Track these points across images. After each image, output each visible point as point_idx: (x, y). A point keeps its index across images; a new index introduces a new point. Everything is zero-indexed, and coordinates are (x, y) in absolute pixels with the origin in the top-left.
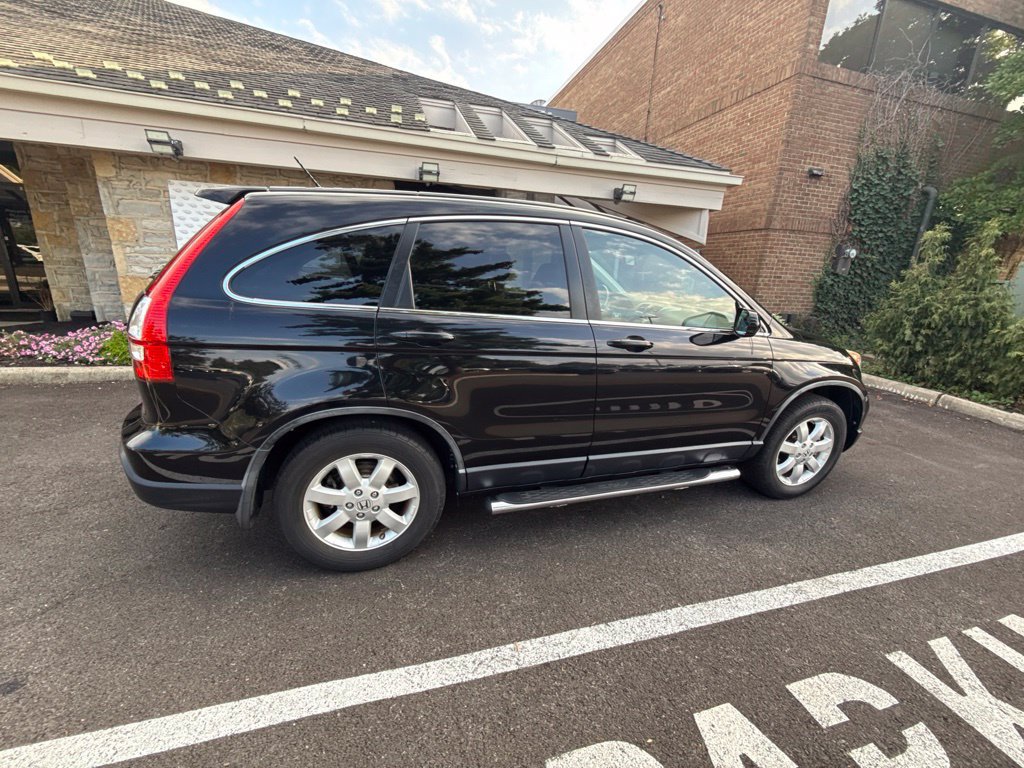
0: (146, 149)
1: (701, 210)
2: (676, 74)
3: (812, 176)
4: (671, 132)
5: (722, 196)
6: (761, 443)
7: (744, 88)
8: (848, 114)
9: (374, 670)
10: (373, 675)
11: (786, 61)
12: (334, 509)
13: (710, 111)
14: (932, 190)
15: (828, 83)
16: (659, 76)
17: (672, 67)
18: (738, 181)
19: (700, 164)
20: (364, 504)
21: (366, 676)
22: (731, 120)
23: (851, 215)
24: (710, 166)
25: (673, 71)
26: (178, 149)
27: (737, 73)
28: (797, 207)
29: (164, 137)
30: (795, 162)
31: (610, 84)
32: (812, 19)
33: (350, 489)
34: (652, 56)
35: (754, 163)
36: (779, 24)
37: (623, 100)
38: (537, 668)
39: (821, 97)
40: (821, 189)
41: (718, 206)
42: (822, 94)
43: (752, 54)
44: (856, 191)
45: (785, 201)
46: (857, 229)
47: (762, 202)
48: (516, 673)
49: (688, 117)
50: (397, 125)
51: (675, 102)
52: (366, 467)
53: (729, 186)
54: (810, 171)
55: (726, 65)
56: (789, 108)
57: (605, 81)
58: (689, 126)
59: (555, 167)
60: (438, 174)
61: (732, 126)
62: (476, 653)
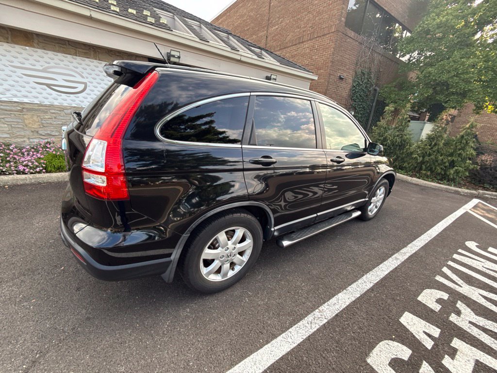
2: (280, 20)
3: (341, 78)
4: (279, 49)
5: (309, 84)
6: (368, 199)
7: (314, 32)
8: (353, 52)
9: (268, 342)
10: (269, 345)
11: (332, 24)
12: (213, 260)
13: (298, 42)
14: (378, 89)
15: (347, 37)
16: (272, 19)
17: (278, 16)
18: (316, 78)
19: (300, 68)
20: (229, 255)
21: (266, 346)
22: (307, 48)
23: (352, 97)
24: (305, 70)
25: (279, 18)
27: (310, 25)
28: (334, 92)
30: (335, 71)
31: (245, 18)
32: (343, 6)
33: (223, 248)
34: (267, 8)
35: (318, 70)
36: (329, 5)
37: (253, 28)
38: (334, 318)
39: (345, 43)
40: (343, 85)
42: (346, 42)
43: (317, 17)
44: (355, 87)
45: (331, 89)
46: (354, 103)
47: (322, 88)
48: (328, 322)
49: (286, 43)
50: (152, 24)
51: (280, 34)
52: (230, 235)
53: (312, 80)
54: (340, 76)
55: (305, 21)
56: (333, 46)
57: (242, 16)
58: (287, 47)
59: (240, 61)
60: (179, 57)
61: (308, 51)
62: (306, 318)
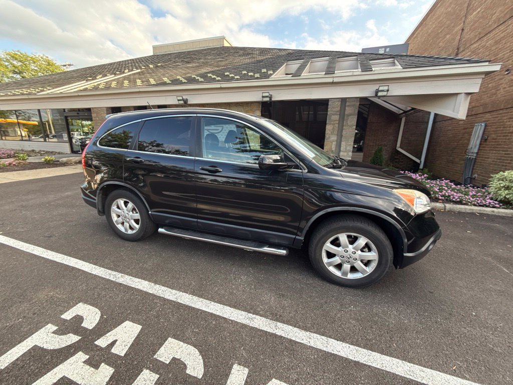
0: (176, 103)
1: (457, 94)
5: (479, 81)
6: (302, 239)
9: (90, 263)
12: (120, 216)
16: (473, 2)
19: (459, 61)
20: (125, 216)
26: (186, 101)
29: (181, 98)
33: (122, 210)
37: (448, 27)
41: (476, 89)
49: (490, 26)
50: (257, 78)
51: (483, 17)
52: (126, 204)
53: (487, 73)
57: (439, 17)
58: (490, 32)
59: (333, 83)
60: (271, 97)
62: (113, 272)
